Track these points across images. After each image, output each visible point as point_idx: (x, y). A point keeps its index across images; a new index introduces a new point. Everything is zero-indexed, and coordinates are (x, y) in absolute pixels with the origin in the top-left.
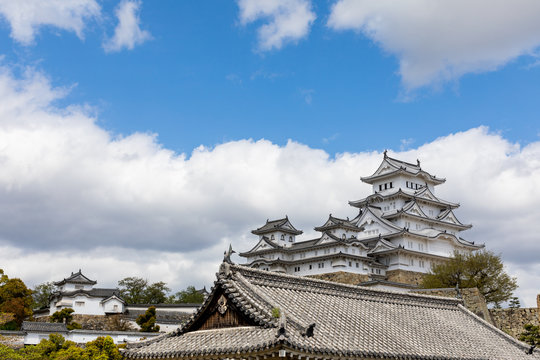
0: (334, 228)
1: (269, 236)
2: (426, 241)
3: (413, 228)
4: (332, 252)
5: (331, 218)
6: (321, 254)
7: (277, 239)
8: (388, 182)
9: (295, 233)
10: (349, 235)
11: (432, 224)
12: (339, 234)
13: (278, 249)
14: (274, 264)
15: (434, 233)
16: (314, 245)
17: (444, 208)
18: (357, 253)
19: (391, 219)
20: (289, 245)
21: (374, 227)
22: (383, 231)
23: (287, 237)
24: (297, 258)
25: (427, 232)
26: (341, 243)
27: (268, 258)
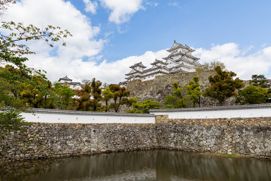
0: (157, 63)
1: (135, 68)
2: (189, 68)
3: (185, 64)
4: (156, 71)
5: (156, 60)
6: (153, 72)
7: (138, 69)
8: (176, 50)
9: (144, 67)
10: (163, 65)
11: (191, 64)
12: (159, 65)
13: (138, 72)
14: (137, 77)
15: (193, 66)
16: (150, 70)
17: (195, 59)
18: (165, 71)
19: (177, 61)
20: (142, 71)
21: (171, 65)
22: (175, 65)
23: (141, 68)
24: (145, 74)
25: (188, 65)
26: (160, 67)
27: (134, 75)
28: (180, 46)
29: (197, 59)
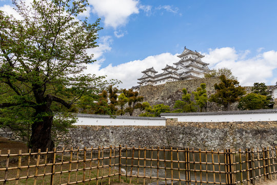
0: (168, 68)
1: (147, 73)
2: (199, 74)
3: (194, 69)
4: (167, 76)
5: (167, 65)
6: (164, 77)
7: (150, 73)
8: (186, 56)
9: (156, 72)
10: (173, 71)
11: (200, 69)
12: (170, 70)
13: (150, 76)
14: (148, 81)
15: (202, 71)
16: (161, 75)
17: (204, 64)
18: (176, 76)
19: (187, 67)
20: (153, 76)
21: (182, 70)
22: (185, 70)
23: (153, 73)
24: (156, 79)
25: (198, 70)
26: (170, 73)
27: (146, 79)
28: (190, 52)
29: (207, 64)
